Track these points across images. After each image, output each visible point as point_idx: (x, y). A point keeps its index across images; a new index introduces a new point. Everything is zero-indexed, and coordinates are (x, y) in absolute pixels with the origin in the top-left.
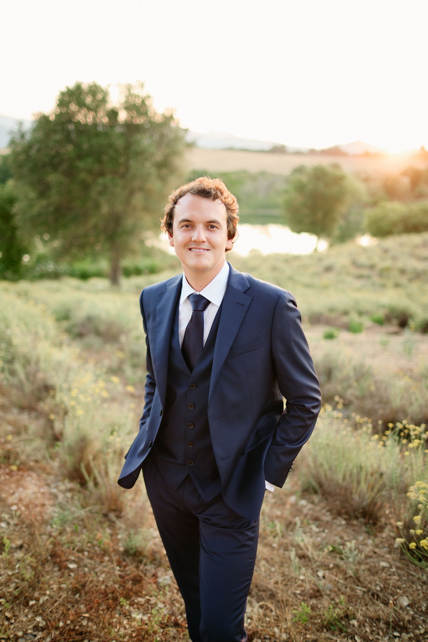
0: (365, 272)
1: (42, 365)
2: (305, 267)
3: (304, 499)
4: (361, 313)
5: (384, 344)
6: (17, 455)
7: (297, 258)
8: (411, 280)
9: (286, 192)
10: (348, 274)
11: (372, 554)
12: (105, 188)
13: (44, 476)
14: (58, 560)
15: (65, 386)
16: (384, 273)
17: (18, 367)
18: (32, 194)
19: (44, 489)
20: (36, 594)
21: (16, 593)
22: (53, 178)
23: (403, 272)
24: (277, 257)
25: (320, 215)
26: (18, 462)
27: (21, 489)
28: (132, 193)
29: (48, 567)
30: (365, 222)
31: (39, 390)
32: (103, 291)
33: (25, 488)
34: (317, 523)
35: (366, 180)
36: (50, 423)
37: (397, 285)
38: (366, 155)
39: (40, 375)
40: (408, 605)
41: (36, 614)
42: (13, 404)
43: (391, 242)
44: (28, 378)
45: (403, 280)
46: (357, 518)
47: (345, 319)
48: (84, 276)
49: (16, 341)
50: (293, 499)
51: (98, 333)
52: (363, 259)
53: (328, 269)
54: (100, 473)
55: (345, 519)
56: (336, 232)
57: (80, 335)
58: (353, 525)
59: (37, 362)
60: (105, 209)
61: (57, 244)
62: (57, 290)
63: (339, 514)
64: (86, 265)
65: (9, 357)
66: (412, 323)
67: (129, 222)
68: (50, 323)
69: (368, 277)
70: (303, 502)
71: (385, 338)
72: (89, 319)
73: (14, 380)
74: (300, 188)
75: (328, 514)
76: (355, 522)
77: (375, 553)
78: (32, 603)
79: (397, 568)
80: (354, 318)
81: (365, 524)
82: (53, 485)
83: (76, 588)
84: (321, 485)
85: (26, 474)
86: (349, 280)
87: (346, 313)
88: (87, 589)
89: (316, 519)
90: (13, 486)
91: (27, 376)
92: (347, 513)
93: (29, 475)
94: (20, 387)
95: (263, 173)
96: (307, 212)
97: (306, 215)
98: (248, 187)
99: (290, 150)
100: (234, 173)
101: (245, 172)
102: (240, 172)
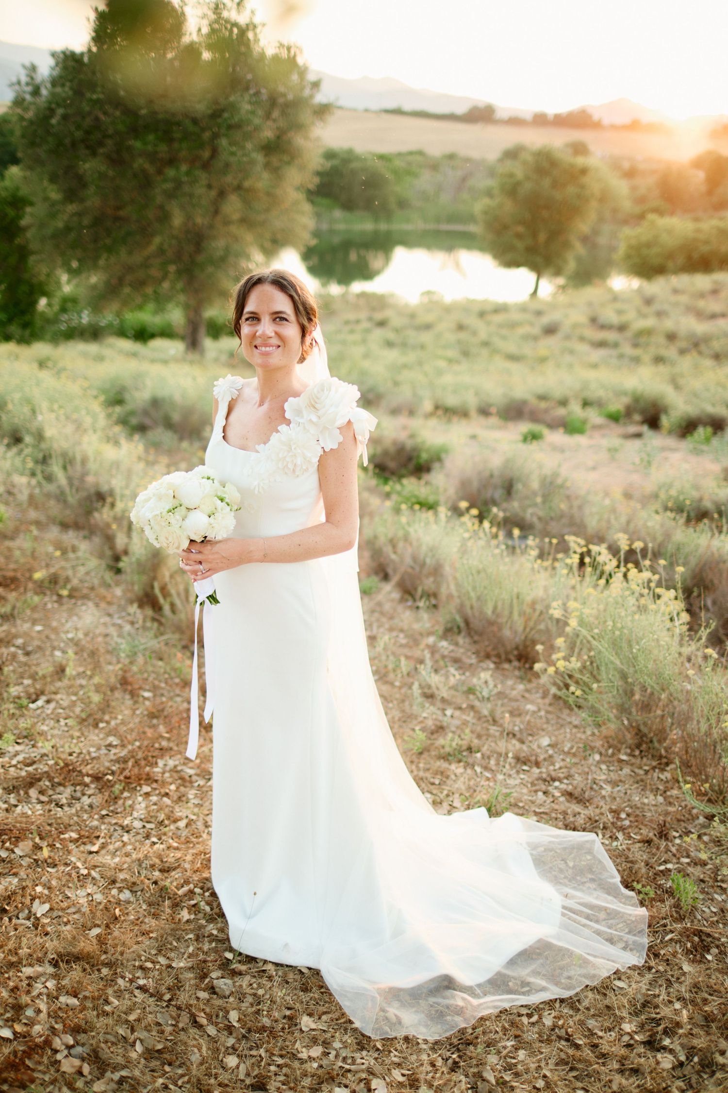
0: (611, 336)
1: (92, 466)
2: (513, 325)
3: (446, 640)
4: (586, 404)
5: (612, 451)
6: (67, 580)
7: (501, 309)
8: (682, 352)
9: (489, 193)
10: (582, 339)
11: (519, 698)
12: (178, 184)
13: (103, 605)
14: (129, 688)
15: (127, 492)
16: (641, 338)
17: (56, 469)
18: (55, 195)
19: (107, 619)
20: (107, 717)
21: (84, 715)
22: (89, 166)
23: (671, 337)
24: (466, 307)
25: (542, 237)
26: (69, 586)
27: (75, 618)
28: (222, 194)
29: (118, 694)
30: (622, 249)
31: (88, 498)
32: (176, 360)
33: (80, 618)
34: (457, 665)
35: (630, 174)
36: (109, 539)
37: (659, 360)
38: (634, 126)
39: (90, 479)
40: (549, 745)
41: (108, 734)
42: (53, 520)
43: (658, 287)
44: (71, 484)
45: (671, 352)
46: (510, 661)
47: (561, 412)
48: (142, 335)
49: (49, 433)
50: (431, 640)
51: (169, 425)
52: (610, 315)
53: (550, 330)
54: (178, 594)
55: (495, 663)
56: (571, 265)
57: (142, 429)
58: (503, 669)
59: (84, 461)
60: (177, 220)
61: (94, 279)
62: (100, 358)
63: (488, 656)
64: (147, 317)
65: (40, 456)
66: (665, 421)
67: (218, 245)
68: (96, 407)
69: (616, 345)
70: (444, 644)
71: (617, 442)
72: (156, 403)
73: (50, 488)
75: (474, 656)
76: (506, 666)
77: (523, 697)
78: (101, 725)
79: (547, 712)
80: (576, 409)
81: (519, 669)
82: (116, 616)
83: (153, 713)
84: (467, 623)
85: (79, 602)
86: (583, 348)
87: (564, 403)
88: (166, 713)
89: (456, 661)
90: (65, 615)
91: (70, 479)
92: (498, 656)
93: (83, 604)
94: (61, 497)
95: (451, 157)
96: (520, 229)
97: (519, 236)
98: (425, 181)
99: (501, 114)
100: (400, 155)
101: (420, 153)
102: (411, 153)
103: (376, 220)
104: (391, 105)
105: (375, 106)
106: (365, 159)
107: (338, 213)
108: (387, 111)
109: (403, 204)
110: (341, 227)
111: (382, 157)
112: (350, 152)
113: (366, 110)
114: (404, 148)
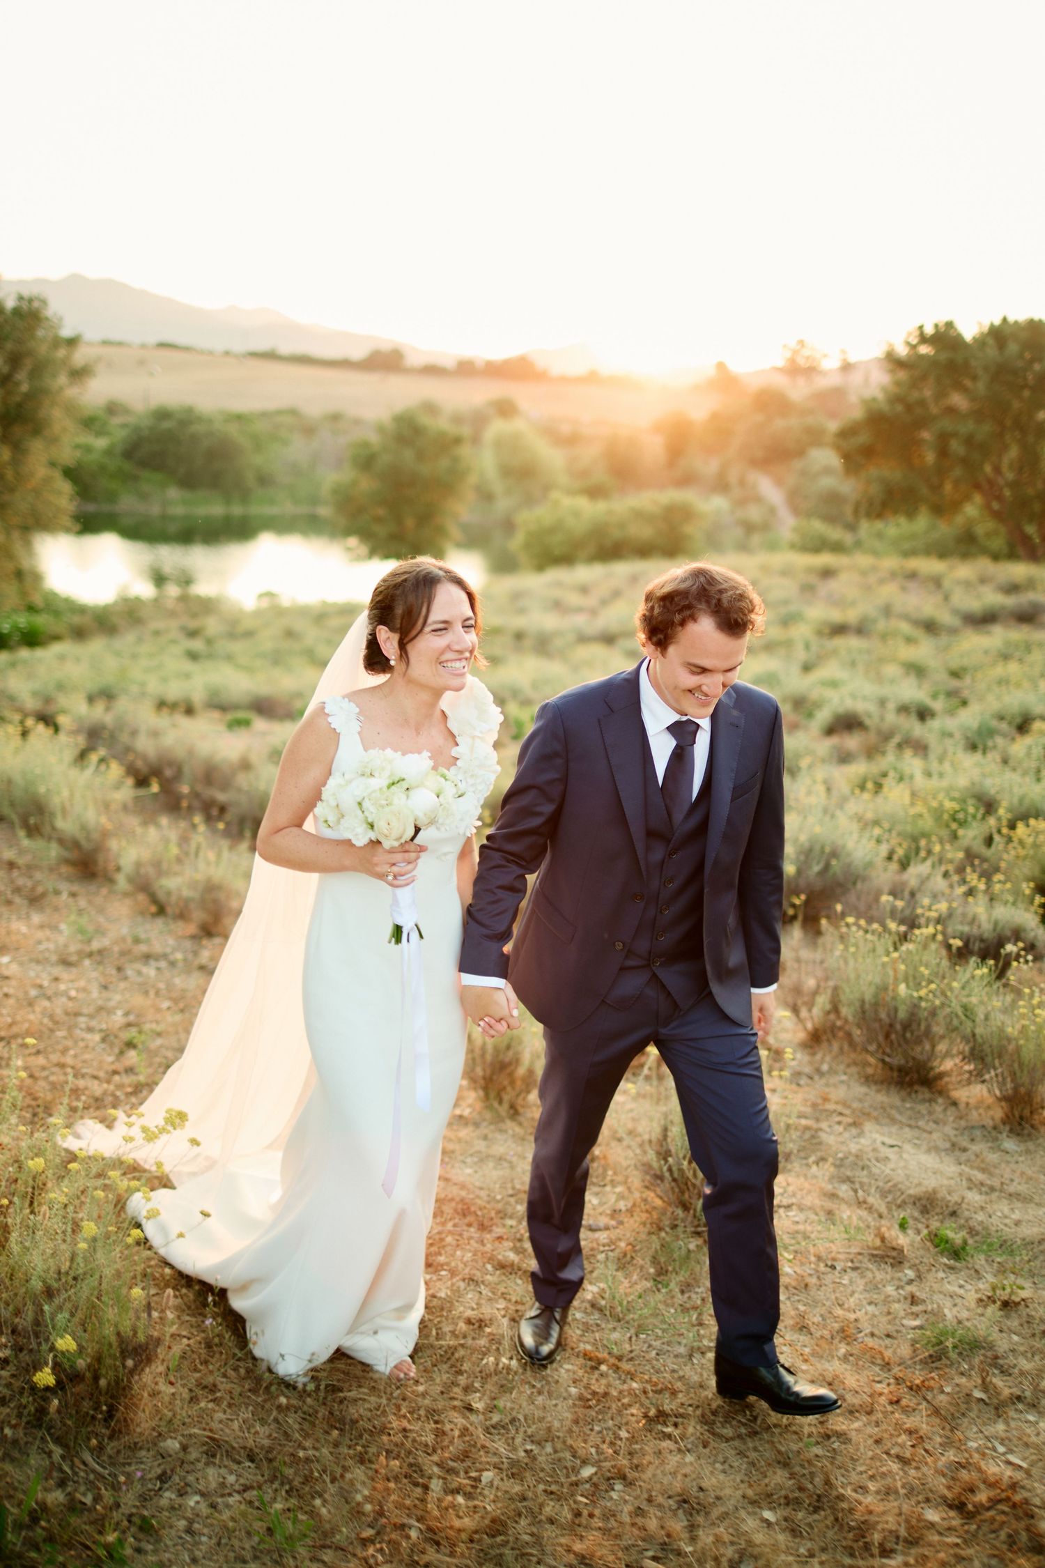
25: (409, 523)
30: (520, 537)
35: (569, 441)
38: (592, 378)
74: (366, 461)
95: (335, 418)
96: (381, 512)
97: (378, 520)
98: (297, 450)
99: (413, 360)
100: (264, 415)
101: (293, 412)
102: (279, 412)
103: (228, 501)
104: (262, 345)
105: (239, 347)
106: (210, 421)
107: (173, 493)
108: (254, 355)
109: (264, 480)
110: (178, 510)
111: (239, 418)
112: (190, 410)
113: (227, 353)
114: (270, 405)
